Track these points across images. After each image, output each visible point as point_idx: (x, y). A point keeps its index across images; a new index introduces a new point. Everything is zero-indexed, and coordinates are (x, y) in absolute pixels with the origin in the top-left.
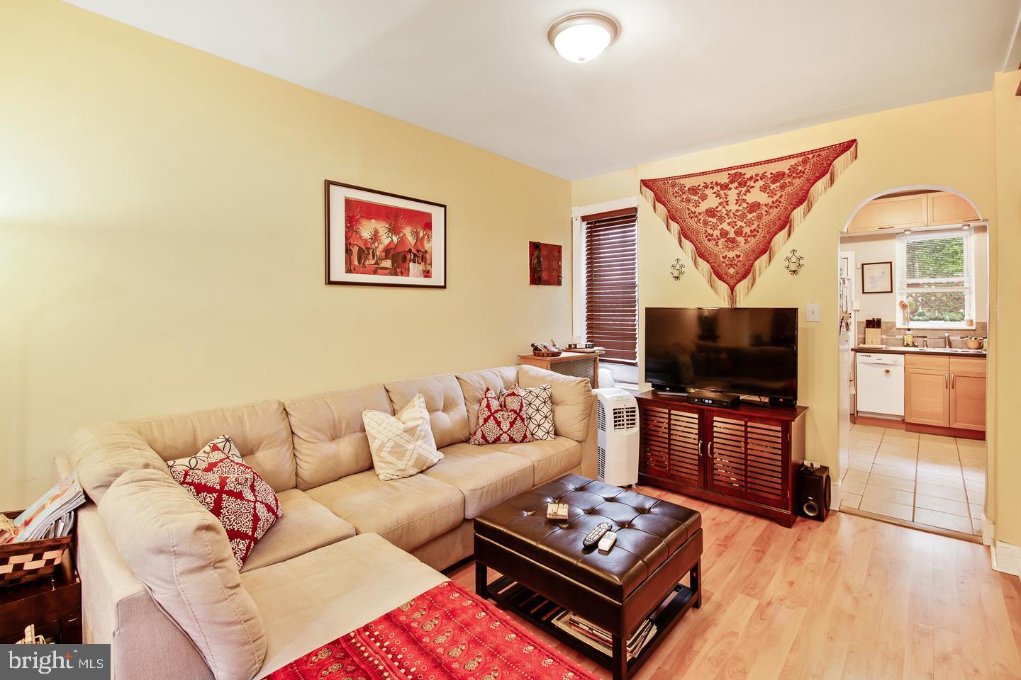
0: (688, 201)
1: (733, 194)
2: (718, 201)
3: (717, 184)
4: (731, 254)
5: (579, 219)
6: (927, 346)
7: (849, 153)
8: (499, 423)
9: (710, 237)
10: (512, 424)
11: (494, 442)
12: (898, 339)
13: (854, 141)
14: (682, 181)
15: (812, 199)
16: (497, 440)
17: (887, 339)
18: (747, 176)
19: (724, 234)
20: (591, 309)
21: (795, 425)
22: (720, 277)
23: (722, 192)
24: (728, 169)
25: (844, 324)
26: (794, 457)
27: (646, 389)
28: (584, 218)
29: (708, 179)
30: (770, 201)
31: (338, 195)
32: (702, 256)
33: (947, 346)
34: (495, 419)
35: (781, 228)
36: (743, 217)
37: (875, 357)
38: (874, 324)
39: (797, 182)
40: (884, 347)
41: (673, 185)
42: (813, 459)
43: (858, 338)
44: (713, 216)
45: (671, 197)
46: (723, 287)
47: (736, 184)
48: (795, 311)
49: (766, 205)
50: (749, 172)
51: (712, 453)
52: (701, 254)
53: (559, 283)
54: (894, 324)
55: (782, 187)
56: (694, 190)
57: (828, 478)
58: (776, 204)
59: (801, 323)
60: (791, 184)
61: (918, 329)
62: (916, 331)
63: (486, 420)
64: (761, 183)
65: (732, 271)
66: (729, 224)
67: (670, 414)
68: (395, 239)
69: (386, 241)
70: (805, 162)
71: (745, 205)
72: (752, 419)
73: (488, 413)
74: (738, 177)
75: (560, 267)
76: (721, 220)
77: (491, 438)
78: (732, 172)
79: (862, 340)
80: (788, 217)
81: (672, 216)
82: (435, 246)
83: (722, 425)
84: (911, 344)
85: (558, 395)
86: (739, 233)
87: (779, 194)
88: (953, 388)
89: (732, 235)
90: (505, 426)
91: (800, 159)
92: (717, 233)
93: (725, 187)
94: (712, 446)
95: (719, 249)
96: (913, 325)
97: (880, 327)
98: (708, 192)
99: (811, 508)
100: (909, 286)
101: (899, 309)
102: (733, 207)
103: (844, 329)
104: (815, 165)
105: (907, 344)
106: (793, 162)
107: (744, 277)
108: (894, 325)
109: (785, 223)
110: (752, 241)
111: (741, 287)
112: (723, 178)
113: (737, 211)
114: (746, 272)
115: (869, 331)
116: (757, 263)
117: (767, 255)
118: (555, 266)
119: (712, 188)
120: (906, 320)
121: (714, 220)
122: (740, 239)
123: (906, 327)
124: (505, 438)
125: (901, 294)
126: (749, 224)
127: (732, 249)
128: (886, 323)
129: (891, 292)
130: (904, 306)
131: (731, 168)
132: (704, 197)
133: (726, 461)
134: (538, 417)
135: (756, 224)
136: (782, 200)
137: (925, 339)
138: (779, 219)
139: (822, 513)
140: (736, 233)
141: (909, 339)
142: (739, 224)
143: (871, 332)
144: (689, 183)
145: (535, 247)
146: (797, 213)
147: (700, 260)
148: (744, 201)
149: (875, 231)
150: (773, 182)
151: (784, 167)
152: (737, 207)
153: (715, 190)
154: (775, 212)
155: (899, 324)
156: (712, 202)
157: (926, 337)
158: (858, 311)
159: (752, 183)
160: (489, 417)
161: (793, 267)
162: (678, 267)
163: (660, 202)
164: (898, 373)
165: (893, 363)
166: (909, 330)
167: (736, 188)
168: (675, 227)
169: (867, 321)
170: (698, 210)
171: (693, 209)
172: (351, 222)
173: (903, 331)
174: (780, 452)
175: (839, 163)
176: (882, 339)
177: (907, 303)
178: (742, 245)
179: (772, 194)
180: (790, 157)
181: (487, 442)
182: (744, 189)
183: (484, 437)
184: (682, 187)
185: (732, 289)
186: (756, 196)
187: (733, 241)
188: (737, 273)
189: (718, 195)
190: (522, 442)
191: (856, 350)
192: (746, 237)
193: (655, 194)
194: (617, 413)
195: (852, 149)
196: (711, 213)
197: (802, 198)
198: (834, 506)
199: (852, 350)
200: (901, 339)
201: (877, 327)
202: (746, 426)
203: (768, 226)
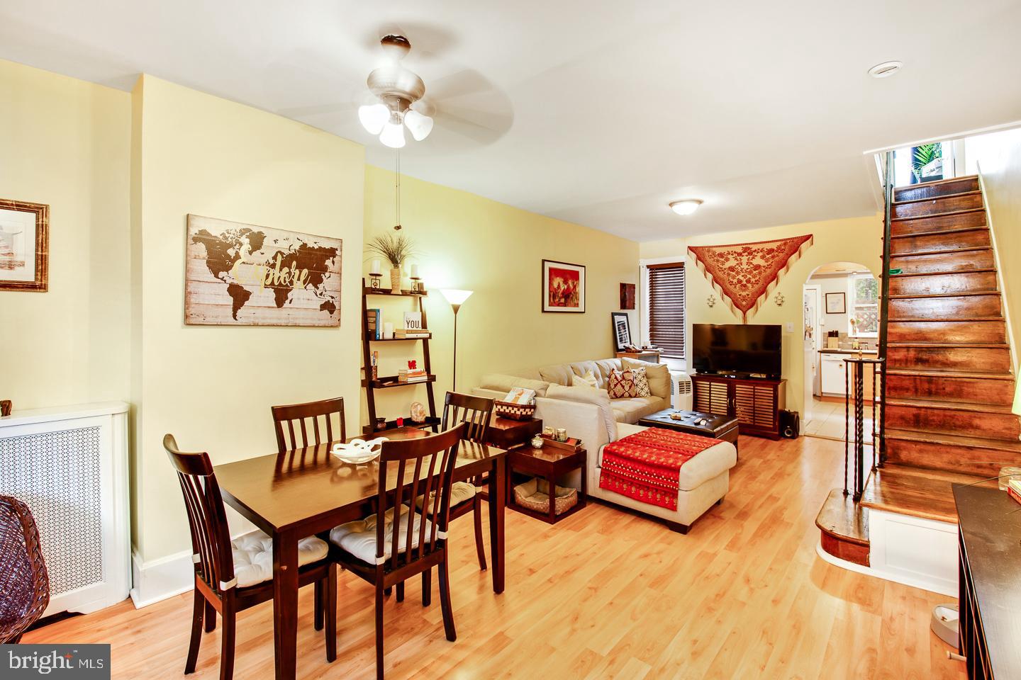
0: (718, 261)
1: (745, 259)
2: (736, 262)
3: (735, 252)
4: (744, 294)
5: (645, 266)
6: (868, 349)
7: (808, 241)
8: (623, 387)
9: (731, 283)
10: (630, 387)
11: (620, 397)
12: (849, 345)
13: (811, 235)
14: (714, 249)
15: (789, 265)
16: (623, 395)
17: (842, 344)
18: (753, 249)
19: (739, 281)
20: (652, 324)
21: (780, 386)
22: (738, 307)
23: (738, 258)
24: (742, 244)
25: (807, 334)
26: (780, 407)
27: (694, 372)
28: (648, 267)
29: (730, 249)
30: (766, 264)
31: (547, 265)
32: (727, 294)
34: (621, 384)
35: (773, 280)
36: (750, 273)
37: (833, 356)
38: (833, 334)
39: (781, 255)
40: (839, 350)
41: (709, 251)
42: (790, 407)
43: (824, 344)
44: (733, 271)
45: (707, 258)
46: (739, 312)
47: (746, 254)
48: (779, 327)
49: (764, 267)
50: (754, 247)
51: (735, 405)
52: (726, 292)
53: (634, 308)
54: (847, 334)
55: (773, 257)
56: (721, 255)
57: (798, 417)
58: (769, 266)
59: (783, 334)
60: (778, 256)
62: (861, 339)
63: (616, 385)
64: (761, 254)
65: (744, 303)
66: (743, 276)
67: (710, 385)
68: (566, 287)
69: (562, 289)
70: (785, 244)
71: (752, 266)
72: (758, 385)
73: (616, 382)
74: (747, 250)
75: (634, 298)
76: (738, 273)
77: (619, 395)
78: (744, 246)
79: (826, 345)
80: (776, 274)
81: (708, 269)
82: (580, 289)
83: (740, 389)
84: (857, 348)
85: (651, 373)
86: (748, 281)
87: (771, 261)
89: (744, 282)
90: (627, 388)
91: (783, 242)
92: (735, 281)
93: (740, 254)
94: (735, 401)
95: (737, 290)
96: (859, 335)
97: (837, 337)
98: (730, 256)
99: (789, 433)
100: (857, 308)
101: (850, 324)
102: (745, 266)
103: (807, 337)
104: (791, 246)
105: (855, 348)
106: (779, 243)
107: (751, 307)
109: (774, 277)
110: (756, 287)
111: (750, 312)
112: (739, 250)
113: (747, 269)
114: (753, 304)
116: (759, 299)
117: (764, 294)
118: (632, 298)
119: (732, 255)
120: (855, 331)
121: (734, 273)
122: (749, 285)
123: (855, 336)
124: (627, 394)
125: (851, 315)
126: (754, 277)
127: (744, 290)
128: (842, 333)
129: (845, 313)
130: (853, 322)
131: (744, 244)
132: (727, 260)
133: (742, 409)
134: (641, 385)
135: (758, 277)
136: (773, 264)
137: (867, 345)
138: (771, 275)
139: (795, 434)
140: (746, 281)
141: (856, 345)
142: (749, 276)
143: (832, 340)
144: (718, 251)
145: (623, 286)
146: (781, 272)
147: (725, 296)
148: (751, 263)
149: (834, 272)
150: (768, 254)
151: (774, 246)
152: (747, 267)
153: (734, 256)
154: (769, 271)
155: (850, 335)
156: (732, 263)
157: (867, 343)
158: (823, 325)
159: (755, 254)
160: (617, 384)
161: (779, 302)
162: (711, 300)
163: (700, 260)
166: (857, 338)
167: (747, 256)
168: (710, 276)
169: (828, 332)
170: (724, 267)
171: (721, 266)
172: (551, 280)
173: (852, 339)
174: (772, 401)
175: (803, 246)
176: (839, 345)
177: (855, 320)
178: (750, 288)
179: (767, 261)
180: (777, 241)
181: (617, 397)
182: (751, 257)
183: (615, 394)
184: (714, 253)
185: (745, 313)
186: (758, 261)
187: (745, 286)
188: (747, 304)
189: (736, 259)
190: (635, 397)
191: (821, 352)
192: (752, 284)
193: (697, 256)
194: (681, 384)
195: (810, 239)
196: (732, 269)
197: (784, 264)
198: (801, 433)
199: (819, 352)
200: (851, 344)
202: (754, 389)
203: (765, 278)
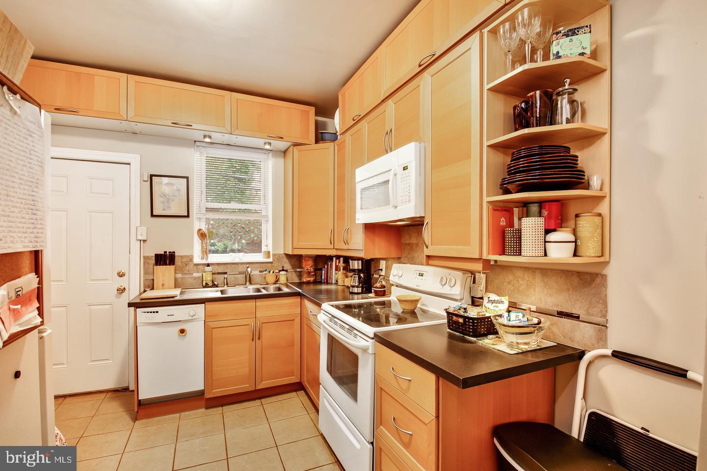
6: (227, 284)
12: (195, 278)
17: (182, 278)
33: (248, 283)
37: (165, 313)
38: (165, 259)
40: (176, 293)
43: (145, 280)
54: (191, 258)
61: (218, 264)
62: (216, 267)
79: (150, 283)
84: (210, 284)
88: (259, 339)
96: (213, 258)
97: (173, 264)
100: (209, 210)
101: (196, 239)
105: (207, 284)
108: (191, 260)
115: (160, 269)
120: (205, 252)
123: (204, 262)
125: (198, 223)
128: (182, 257)
129: (188, 216)
130: (202, 235)
137: (226, 276)
141: (208, 278)
143: (165, 273)
155: (197, 260)
157: (226, 273)
158: (144, 241)
164: (197, 331)
165: (191, 318)
166: (208, 265)
169: (157, 256)
173: (201, 267)
176: (175, 282)
177: (206, 232)
191: (137, 305)
199: (130, 305)
200: (198, 278)
201: (170, 264)
